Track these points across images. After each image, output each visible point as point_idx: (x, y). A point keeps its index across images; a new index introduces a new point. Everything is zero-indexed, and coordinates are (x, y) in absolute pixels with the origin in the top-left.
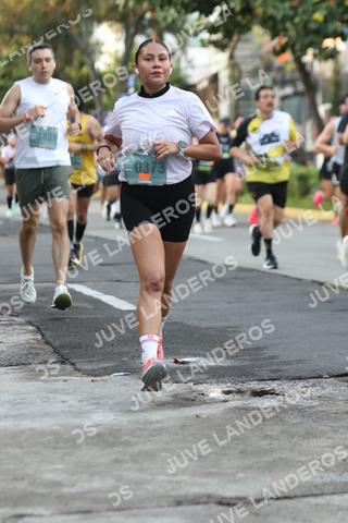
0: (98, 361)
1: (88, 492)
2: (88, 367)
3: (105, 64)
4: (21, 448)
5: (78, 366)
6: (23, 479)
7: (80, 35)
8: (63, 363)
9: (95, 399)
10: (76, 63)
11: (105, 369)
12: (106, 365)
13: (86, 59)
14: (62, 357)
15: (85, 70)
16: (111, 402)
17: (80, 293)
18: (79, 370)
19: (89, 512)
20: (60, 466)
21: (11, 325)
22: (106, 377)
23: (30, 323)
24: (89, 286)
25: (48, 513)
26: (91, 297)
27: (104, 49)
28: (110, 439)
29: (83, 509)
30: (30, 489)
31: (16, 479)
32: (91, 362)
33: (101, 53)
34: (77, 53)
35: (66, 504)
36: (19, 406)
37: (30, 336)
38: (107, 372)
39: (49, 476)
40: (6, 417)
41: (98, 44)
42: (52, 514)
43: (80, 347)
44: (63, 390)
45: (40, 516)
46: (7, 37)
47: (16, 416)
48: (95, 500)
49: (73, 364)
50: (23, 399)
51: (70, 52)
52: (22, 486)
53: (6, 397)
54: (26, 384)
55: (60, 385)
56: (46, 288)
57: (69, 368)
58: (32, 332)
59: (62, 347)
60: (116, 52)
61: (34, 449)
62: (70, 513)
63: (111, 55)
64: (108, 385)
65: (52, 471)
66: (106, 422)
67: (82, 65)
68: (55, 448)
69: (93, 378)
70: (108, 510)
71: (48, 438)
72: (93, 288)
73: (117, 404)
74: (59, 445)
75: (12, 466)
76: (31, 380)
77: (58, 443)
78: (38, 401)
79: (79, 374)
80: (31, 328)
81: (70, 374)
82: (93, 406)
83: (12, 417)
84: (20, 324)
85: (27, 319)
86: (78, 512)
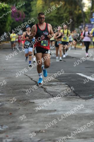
0: (87, 95)
1: (85, 132)
2: (84, 97)
3: (86, 10)
4: (66, 120)
5: (81, 96)
6: (67, 128)
7: (79, 1)
8: (76, 96)
9: (86, 106)
10: (78, 9)
11: (88, 97)
12: (89, 96)
13: (80, 8)
14: (76, 94)
15: (80, 11)
16: (91, 107)
17: (80, 76)
18: (81, 98)
19: (86, 138)
20: (77, 125)
21: (61, 85)
22: (89, 100)
23: (66, 84)
24: (83, 74)
25: (75, 138)
26: (84, 77)
27: (85, 5)
28: (91, 118)
29: (85, 137)
30: (69, 131)
31: (65, 128)
32: (85, 95)
33: (85, 6)
34: (78, 7)
35: (79, 136)
36: (65, 108)
37: (66, 88)
38: (89, 98)
39: (74, 128)
40: (61, 111)
41: (84, 4)
42: (76, 139)
43: (81, 91)
44: (77, 103)
45: (72, 139)
46: (58, 2)
47: (64, 111)
48: (88, 135)
49: (79, 96)
50: (66, 106)
51: (76, 6)
52: (67, 130)
53: (61, 105)
54: (67, 101)
55: (76, 102)
56: (71, 74)
57: (78, 97)
58: (67, 87)
59: (76, 91)
60: (89, 6)
61: (70, 120)
62: (80, 138)
63: (87, 7)
64: (90, 102)
65: (75, 126)
66: (90, 112)
67: (79, 10)
68: (76, 120)
69: (85, 100)
70: (91, 138)
71: (73, 117)
72: (84, 74)
73: (93, 107)
74: (77, 119)
75: (63, 125)
76: (67, 100)
77: (76, 118)
78: (70, 107)
79: (81, 99)
80: (67, 85)
81: (79, 99)
82: (85, 108)
83: (63, 111)
84: (63, 84)
85: (66, 83)
86: (83, 138)
